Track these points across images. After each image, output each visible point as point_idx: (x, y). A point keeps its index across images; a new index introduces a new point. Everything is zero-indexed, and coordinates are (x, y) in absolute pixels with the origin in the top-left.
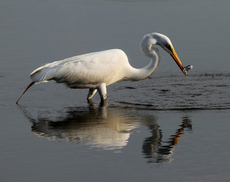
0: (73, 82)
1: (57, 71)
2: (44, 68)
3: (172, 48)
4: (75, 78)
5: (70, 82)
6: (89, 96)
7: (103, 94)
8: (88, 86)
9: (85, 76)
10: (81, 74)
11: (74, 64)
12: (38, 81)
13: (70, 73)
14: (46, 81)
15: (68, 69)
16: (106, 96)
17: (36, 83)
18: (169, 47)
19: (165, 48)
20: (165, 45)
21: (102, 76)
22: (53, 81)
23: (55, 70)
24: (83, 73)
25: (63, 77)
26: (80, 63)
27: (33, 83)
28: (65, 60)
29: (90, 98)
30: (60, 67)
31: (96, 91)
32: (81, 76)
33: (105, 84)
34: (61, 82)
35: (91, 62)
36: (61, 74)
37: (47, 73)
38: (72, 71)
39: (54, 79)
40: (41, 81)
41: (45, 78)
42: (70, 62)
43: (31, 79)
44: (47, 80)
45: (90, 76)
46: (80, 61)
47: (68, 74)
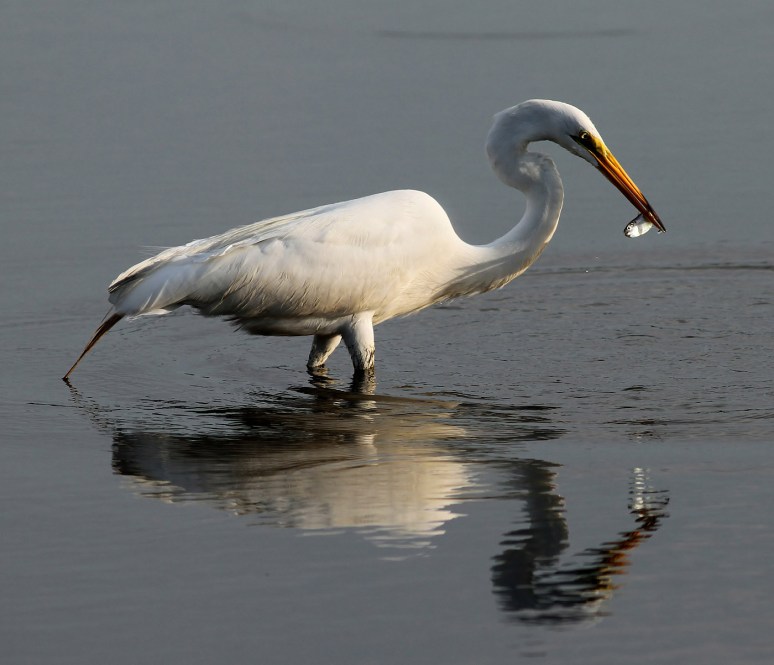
0: (256, 312)
1: (198, 275)
2: (156, 264)
3: (598, 145)
4: (263, 296)
5: (246, 310)
6: (313, 356)
7: (362, 349)
8: (309, 322)
9: (298, 287)
10: (285, 283)
11: (257, 249)
12: (135, 312)
13: (247, 281)
14: (163, 312)
15: (239, 265)
16: (373, 359)
17: (127, 319)
18: (588, 142)
19: (576, 146)
20: (574, 138)
21: (359, 288)
23: (192, 271)
24: (293, 279)
25: (222, 293)
26: (278, 244)
27: (116, 318)
28: (227, 236)
29: (317, 364)
30: (212, 259)
31: (338, 340)
32: (282, 287)
33: (369, 315)
34: (216, 314)
35: (320, 240)
36: (215, 285)
37: (166, 284)
38: (254, 274)
39: (190, 301)
40: (145, 311)
41: (157, 299)
42: (246, 241)
43: (110, 305)
44: (166, 307)
45: (317, 288)
46: (280, 238)
47: (238, 285)
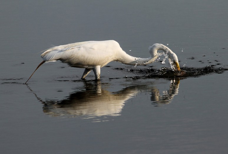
0: (75, 63)
5: (72, 63)
8: (86, 66)
10: (83, 58)
13: (74, 56)
16: (100, 76)
17: (46, 62)
21: (99, 60)
22: (59, 61)
24: (84, 57)
25: (68, 58)
32: (82, 58)
33: (100, 66)
38: (76, 55)
39: (60, 59)
41: (53, 58)
42: (75, 47)
44: (56, 60)
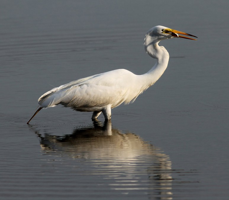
0: (80, 106)
1: (64, 95)
4: (82, 101)
5: (77, 105)
7: (108, 115)
8: (94, 108)
10: (88, 97)
11: (79, 87)
12: (46, 107)
13: (77, 97)
15: (74, 92)
16: (111, 117)
24: (90, 96)
25: (70, 100)
27: (40, 109)
36: (68, 98)
38: (79, 94)
39: (61, 103)
42: (76, 85)
43: (39, 105)
45: (97, 98)
46: (86, 84)
47: (75, 98)
